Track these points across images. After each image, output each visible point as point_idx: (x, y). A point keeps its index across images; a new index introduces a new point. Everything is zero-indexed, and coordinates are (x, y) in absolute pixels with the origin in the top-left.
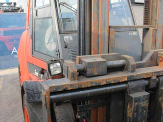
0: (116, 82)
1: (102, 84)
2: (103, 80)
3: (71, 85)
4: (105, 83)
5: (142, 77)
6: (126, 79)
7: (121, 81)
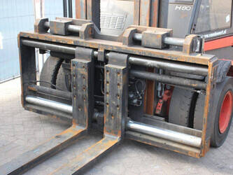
2: (54, 38)
5: (87, 46)
6: (72, 43)
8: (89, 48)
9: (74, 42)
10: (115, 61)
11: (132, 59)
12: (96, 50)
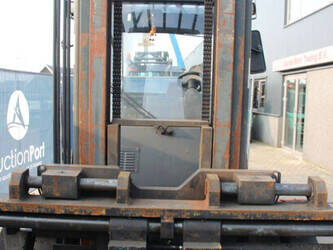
0: (83, 213)
1: (58, 212)
2: (59, 207)
3: (7, 205)
4: (63, 212)
7: (93, 214)
8: (141, 218)
9: (107, 210)
10: (196, 235)
11: (230, 227)
12: (157, 220)
